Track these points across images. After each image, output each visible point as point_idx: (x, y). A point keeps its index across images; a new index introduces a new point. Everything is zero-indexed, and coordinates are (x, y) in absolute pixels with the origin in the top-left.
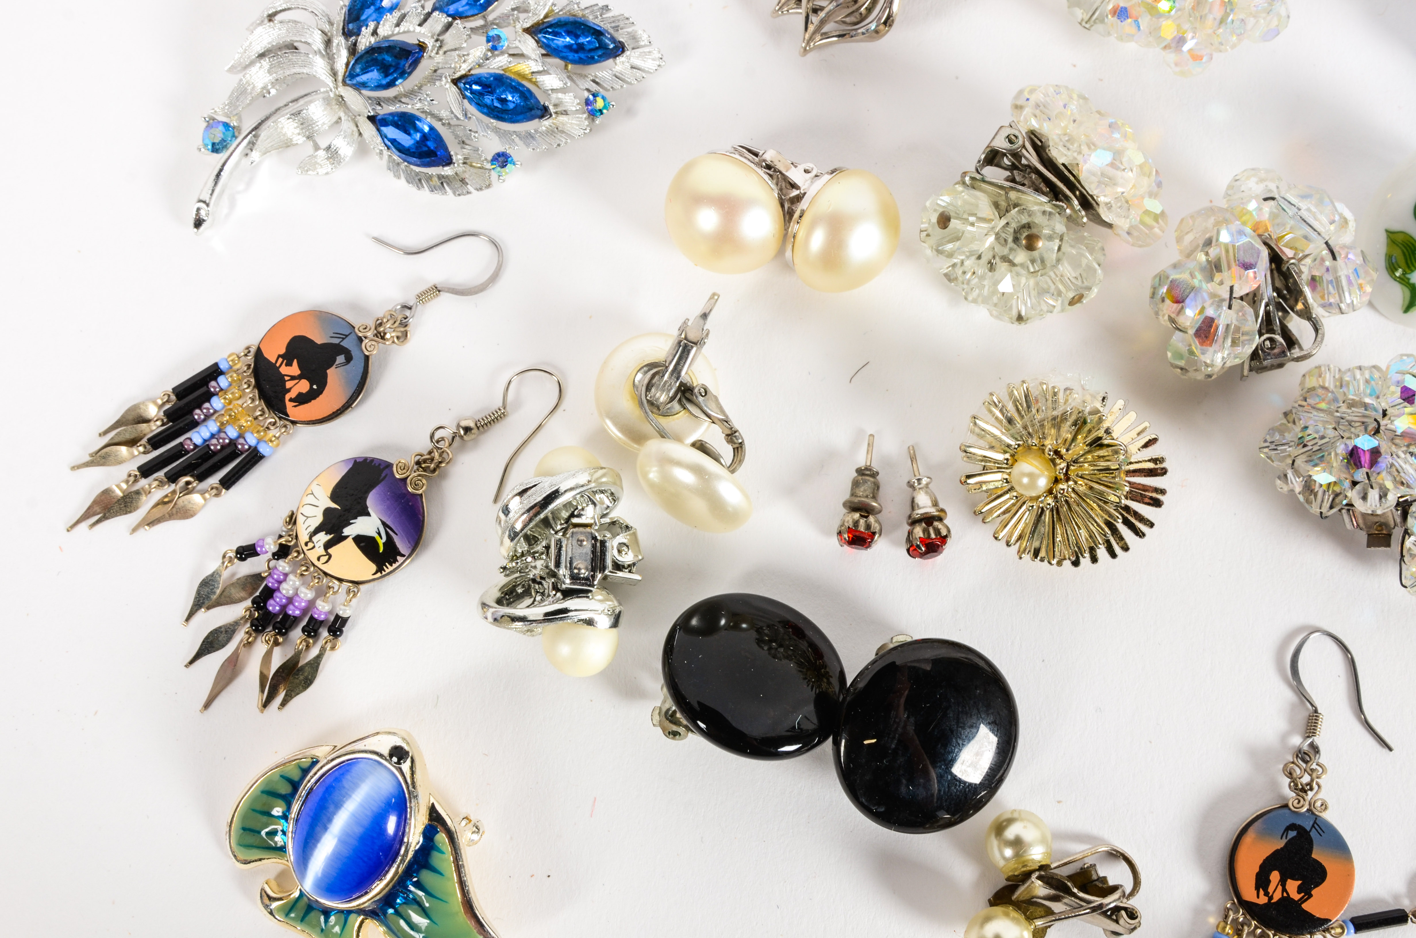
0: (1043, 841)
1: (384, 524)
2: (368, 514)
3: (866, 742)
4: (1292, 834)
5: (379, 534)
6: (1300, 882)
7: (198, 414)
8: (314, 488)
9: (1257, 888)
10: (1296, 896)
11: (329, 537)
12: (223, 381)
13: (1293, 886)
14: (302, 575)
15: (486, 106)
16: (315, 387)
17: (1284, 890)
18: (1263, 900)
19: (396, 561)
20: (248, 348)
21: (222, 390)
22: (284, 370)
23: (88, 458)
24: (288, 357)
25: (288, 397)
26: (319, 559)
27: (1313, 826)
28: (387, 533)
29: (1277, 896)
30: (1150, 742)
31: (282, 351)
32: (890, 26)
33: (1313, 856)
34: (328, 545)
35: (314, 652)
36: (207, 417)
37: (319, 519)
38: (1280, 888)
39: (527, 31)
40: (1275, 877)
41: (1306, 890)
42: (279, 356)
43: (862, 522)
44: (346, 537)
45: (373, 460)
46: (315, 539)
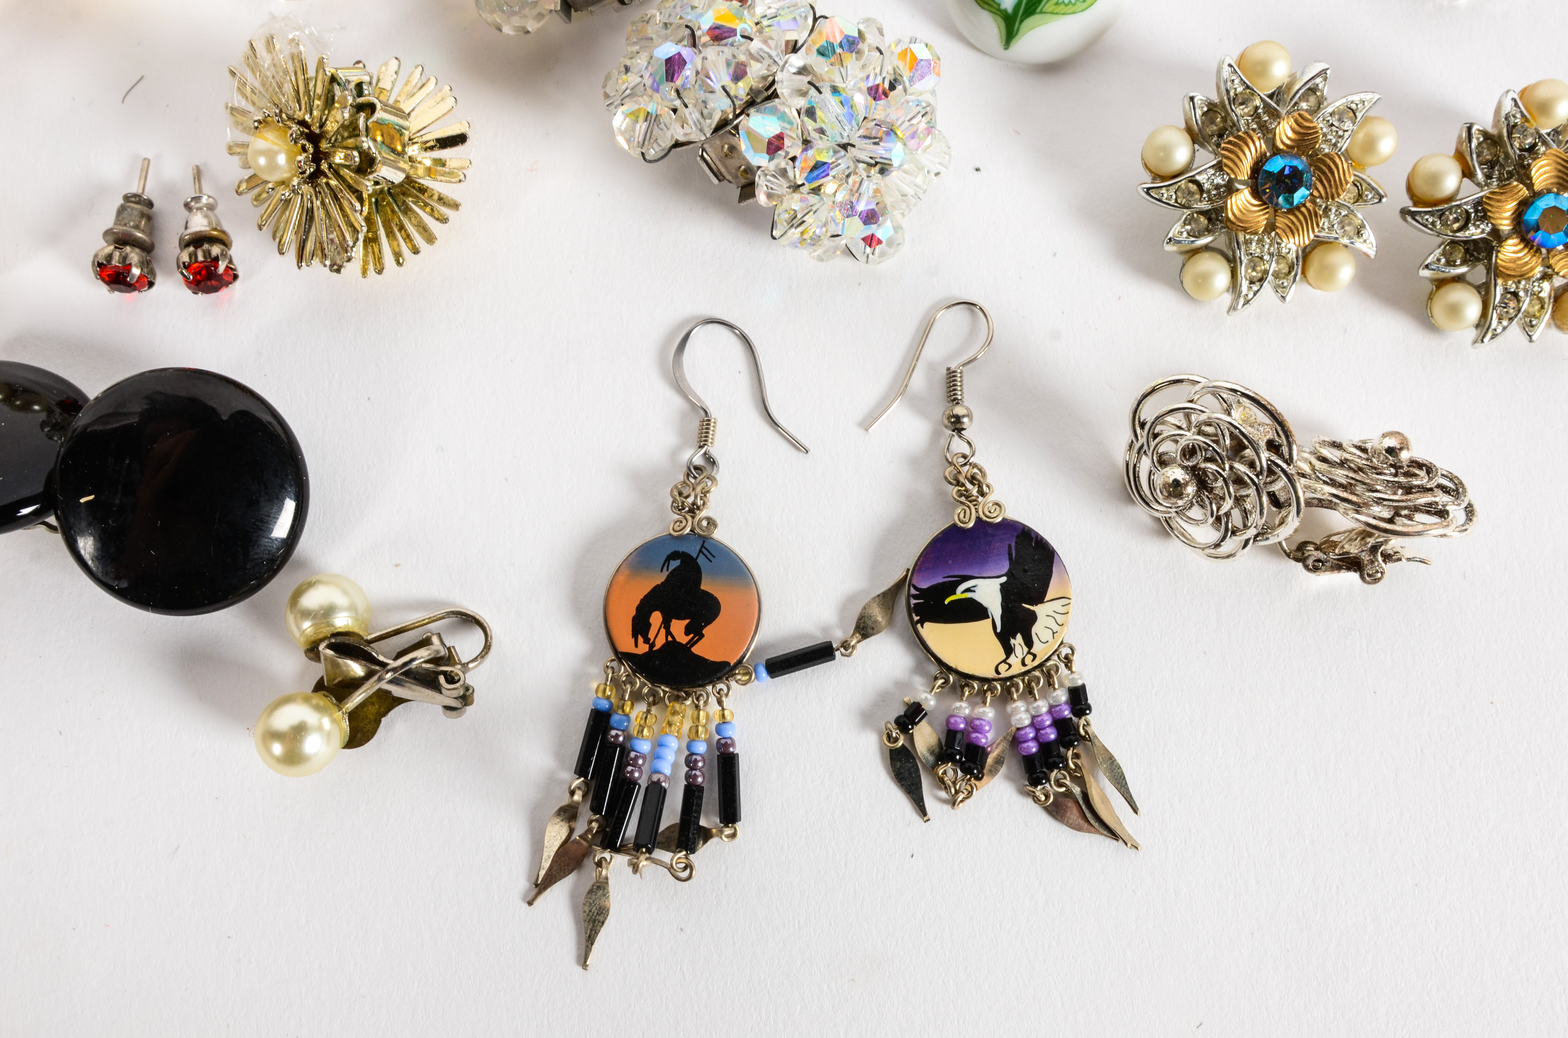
0: (352, 608)
3: (83, 500)
4: (675, 564)
6: (687, 621)
9: (635, 636)
10: (683, 639)
13: (678, 627)
17: (668, 633)
18: (643, 648)
27: (700, 551)
29: (660, 642)
30: (506, 480)
33: (702, 587)
38: (663, 631)
40: (656, 618)
41: (696, 630)
43: (117, 255)
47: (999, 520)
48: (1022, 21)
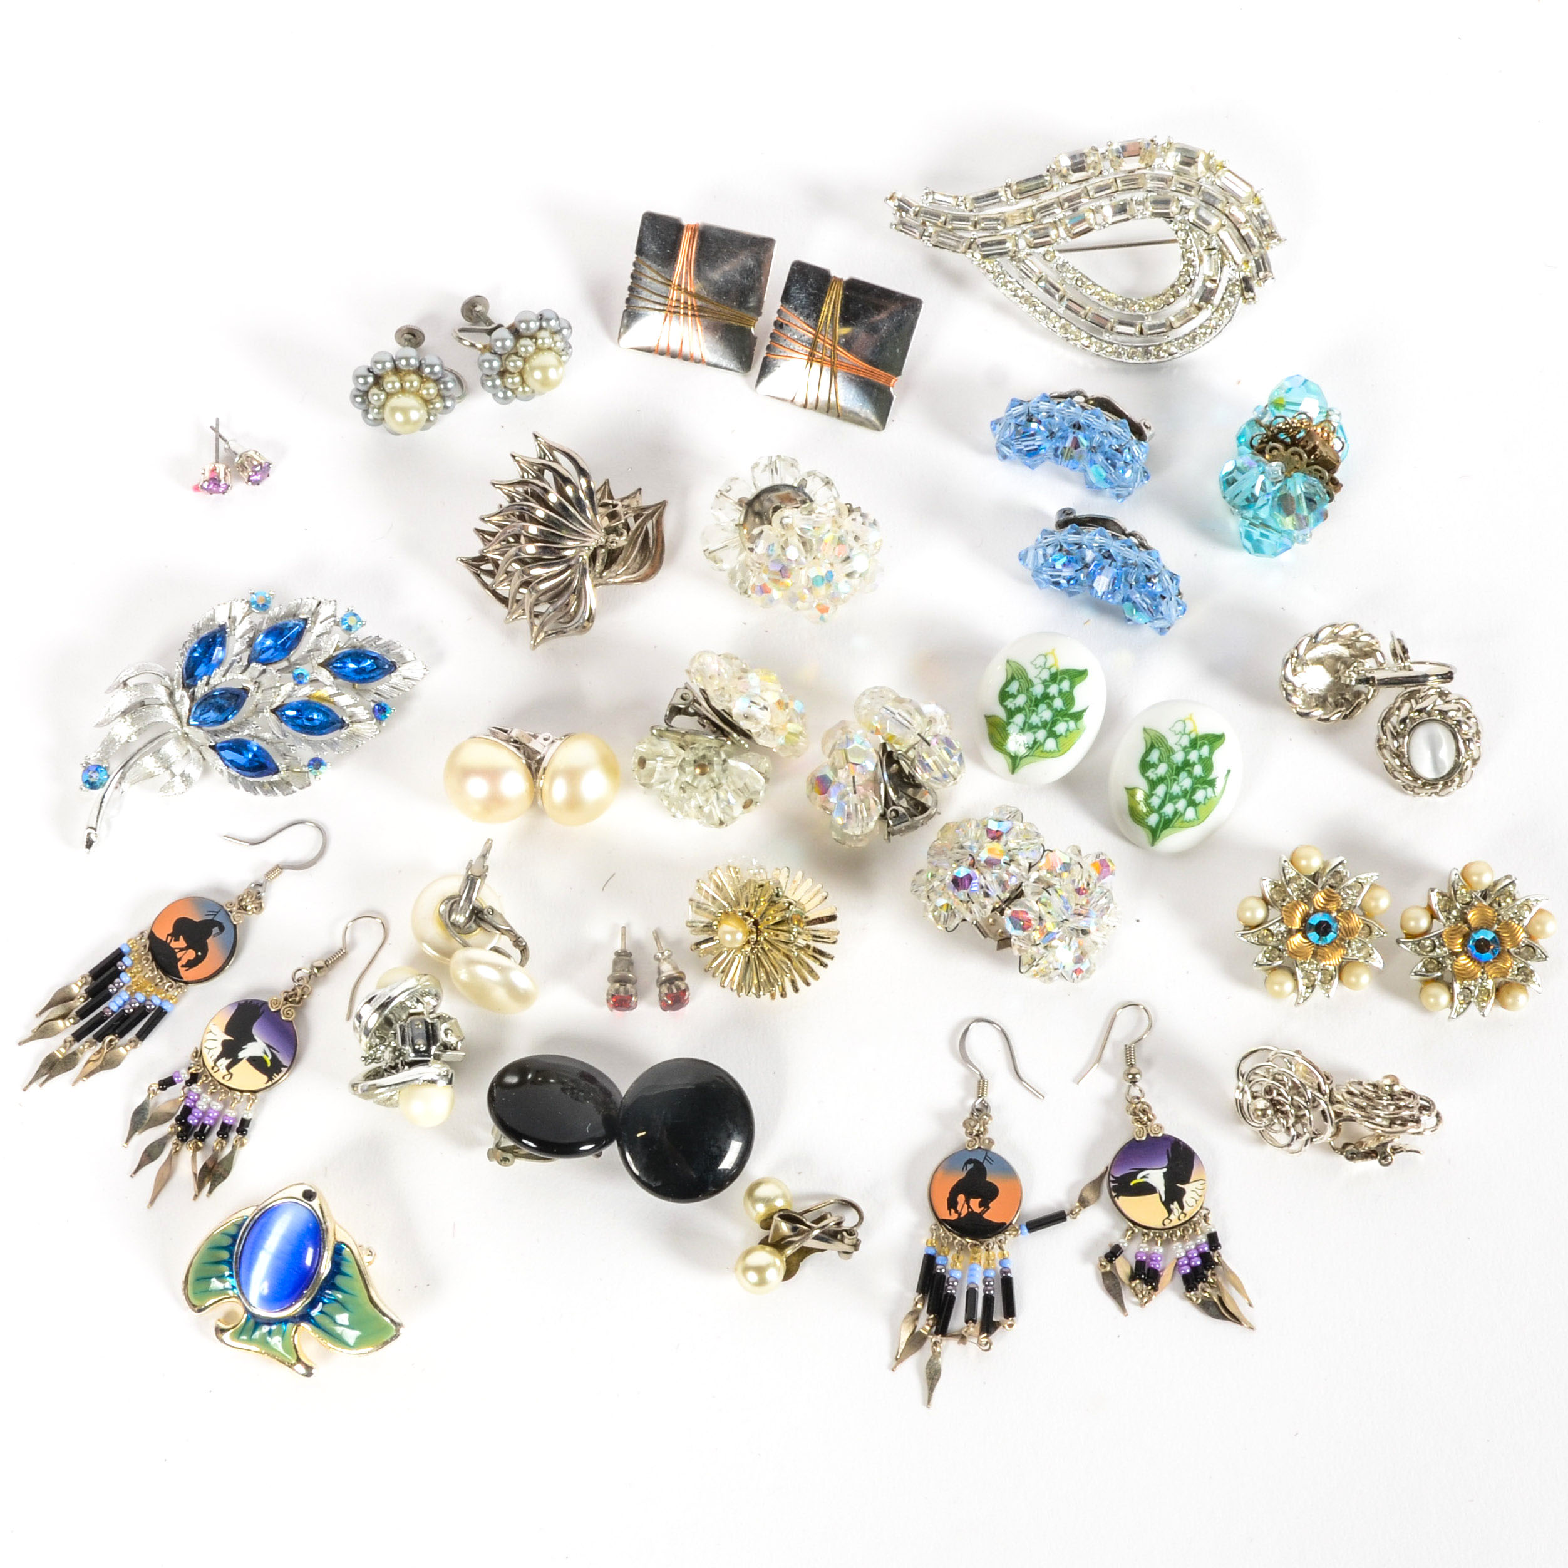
0: (784, 1196)
1: (269, 1047)
2: (255, 1040)
3: (639, 1135)
4: (970, 1166)
5: (265, 1053)
6: (979, 1200)
7: (112, 988)
8: (212, 1027)
9: (949, 1209)
10: (978, 1210)
11: (229, 1061)
12: (127, 961)
13: (975, 1203)
14: (212, 1093)
15: (299, 726)
16: (199, 954)
17: (969, 1207)
18: (954, 1216)
19: (280, 1071)
20: (142, 933)
21: (127, 967)
22: (174, 945)
23: (30, 1034)
24: (175, 935)
25: (180, 964)
26: (223, 1078)
27: (985, 1159)
28: (272, 1053)
29: (964, 1213)
31: (170, 931)
32: (593, 621)
33: (988, 1179)
34: (229, 1067)
35: (227, 1150)
36: (119, 988)
37: (219, 1049)
38: (966, 1206)
39: (321, 665)
40: (961, 1198)
41: (985, 1204)
42: (169, 935)
43: (622, 989)
44: (241, 1059)
45: (252, 1001)
46: (218, 1064)
47: (1160, 1135)
48: (1161, 831)
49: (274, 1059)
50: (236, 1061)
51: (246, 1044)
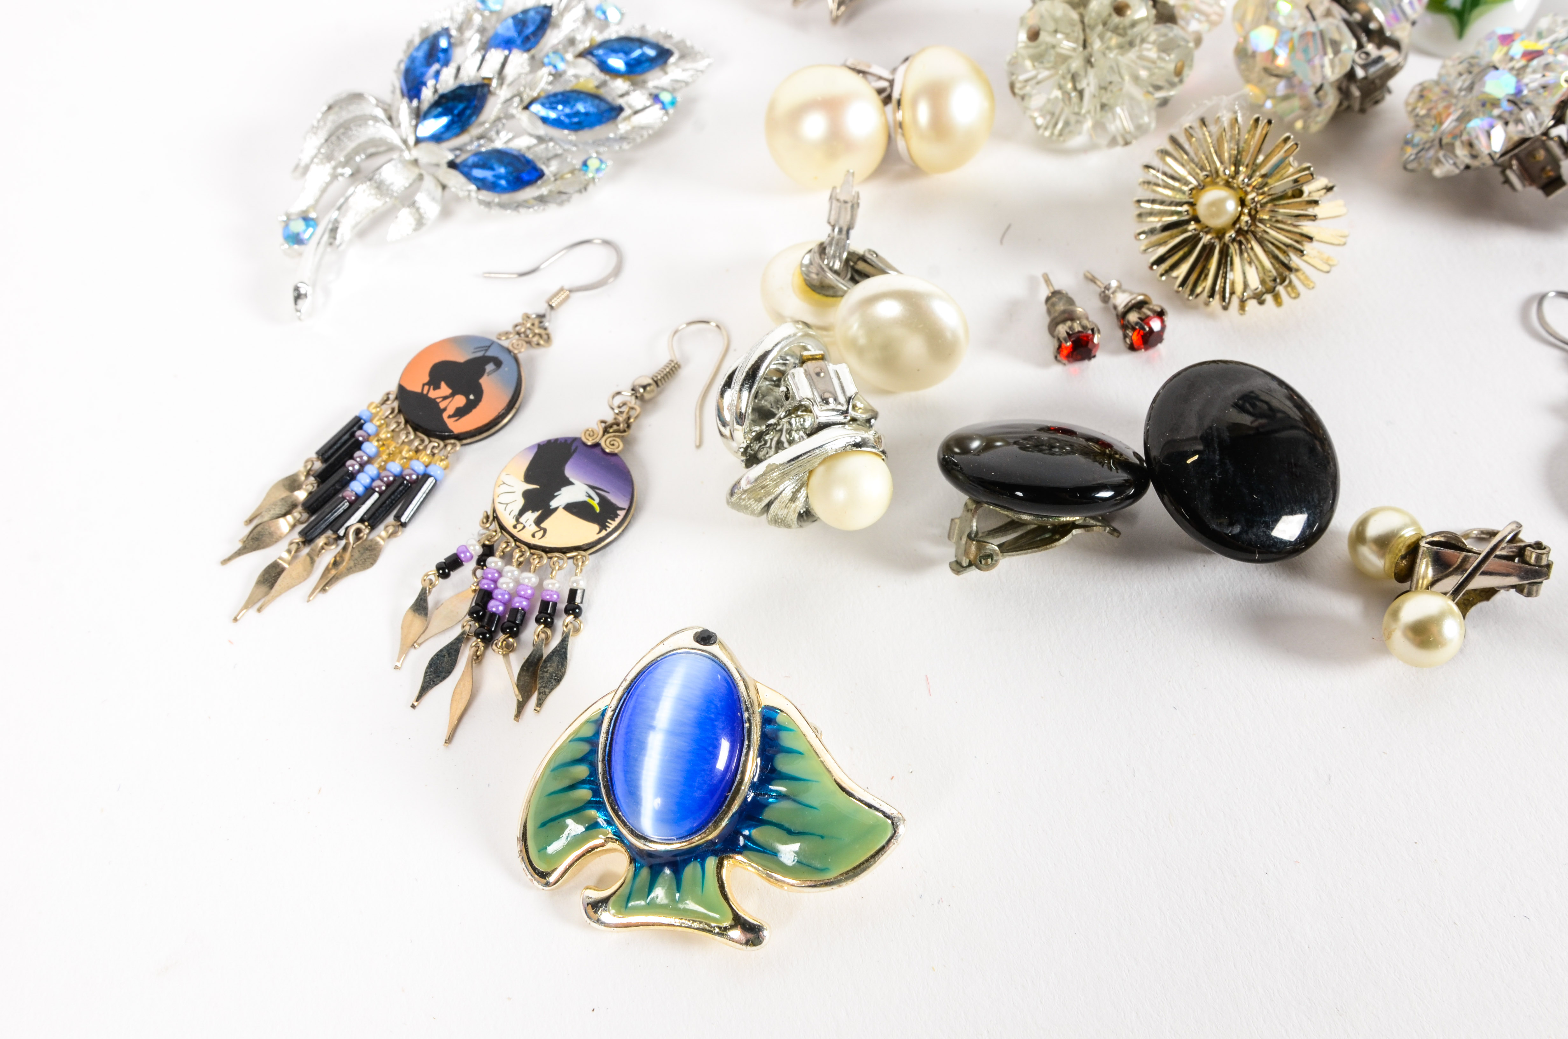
1: (593, 488)
2: (571, 483)
5: (590, 496)
7: (352, 465)
8: (504, 478)
11: (537, 514)
12: (369, 428)
14: (520, 564)
16: (472, 397)
19: (617, 516)
20: (388, 394)
21: (369, 435)
22: (433, 394)
23: (239, 545)
24: (434, 380)
25: (445, 415)
26: (533, 536)
28: (598, 495)
31: (426, 379)
34: (538, 522)
36: (362, 466)
37: (520, 502)
39: (579, 55)
42: (424, 385)
44: (556, 509)
45: (556, 440)
46: (522, 520)
49: (604, 502)
50: (547, 512)
51: (559, 490)
